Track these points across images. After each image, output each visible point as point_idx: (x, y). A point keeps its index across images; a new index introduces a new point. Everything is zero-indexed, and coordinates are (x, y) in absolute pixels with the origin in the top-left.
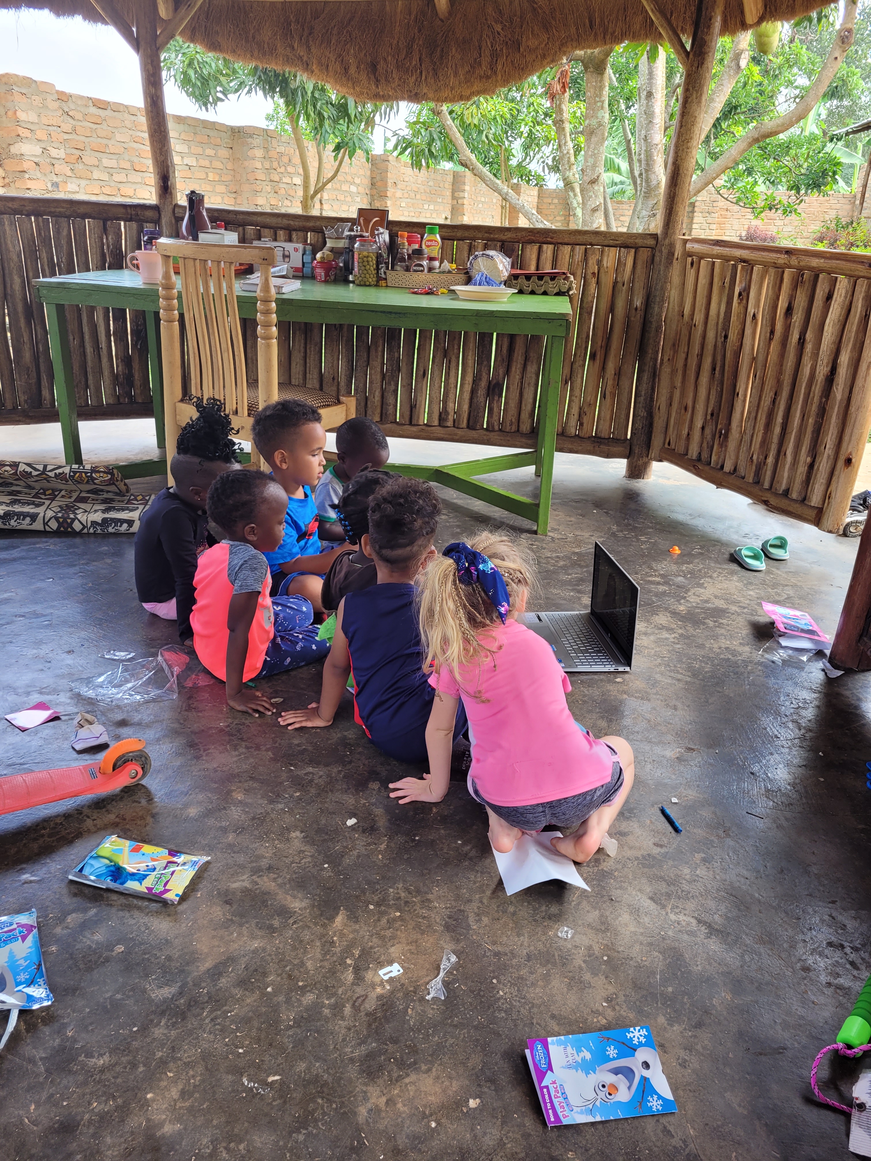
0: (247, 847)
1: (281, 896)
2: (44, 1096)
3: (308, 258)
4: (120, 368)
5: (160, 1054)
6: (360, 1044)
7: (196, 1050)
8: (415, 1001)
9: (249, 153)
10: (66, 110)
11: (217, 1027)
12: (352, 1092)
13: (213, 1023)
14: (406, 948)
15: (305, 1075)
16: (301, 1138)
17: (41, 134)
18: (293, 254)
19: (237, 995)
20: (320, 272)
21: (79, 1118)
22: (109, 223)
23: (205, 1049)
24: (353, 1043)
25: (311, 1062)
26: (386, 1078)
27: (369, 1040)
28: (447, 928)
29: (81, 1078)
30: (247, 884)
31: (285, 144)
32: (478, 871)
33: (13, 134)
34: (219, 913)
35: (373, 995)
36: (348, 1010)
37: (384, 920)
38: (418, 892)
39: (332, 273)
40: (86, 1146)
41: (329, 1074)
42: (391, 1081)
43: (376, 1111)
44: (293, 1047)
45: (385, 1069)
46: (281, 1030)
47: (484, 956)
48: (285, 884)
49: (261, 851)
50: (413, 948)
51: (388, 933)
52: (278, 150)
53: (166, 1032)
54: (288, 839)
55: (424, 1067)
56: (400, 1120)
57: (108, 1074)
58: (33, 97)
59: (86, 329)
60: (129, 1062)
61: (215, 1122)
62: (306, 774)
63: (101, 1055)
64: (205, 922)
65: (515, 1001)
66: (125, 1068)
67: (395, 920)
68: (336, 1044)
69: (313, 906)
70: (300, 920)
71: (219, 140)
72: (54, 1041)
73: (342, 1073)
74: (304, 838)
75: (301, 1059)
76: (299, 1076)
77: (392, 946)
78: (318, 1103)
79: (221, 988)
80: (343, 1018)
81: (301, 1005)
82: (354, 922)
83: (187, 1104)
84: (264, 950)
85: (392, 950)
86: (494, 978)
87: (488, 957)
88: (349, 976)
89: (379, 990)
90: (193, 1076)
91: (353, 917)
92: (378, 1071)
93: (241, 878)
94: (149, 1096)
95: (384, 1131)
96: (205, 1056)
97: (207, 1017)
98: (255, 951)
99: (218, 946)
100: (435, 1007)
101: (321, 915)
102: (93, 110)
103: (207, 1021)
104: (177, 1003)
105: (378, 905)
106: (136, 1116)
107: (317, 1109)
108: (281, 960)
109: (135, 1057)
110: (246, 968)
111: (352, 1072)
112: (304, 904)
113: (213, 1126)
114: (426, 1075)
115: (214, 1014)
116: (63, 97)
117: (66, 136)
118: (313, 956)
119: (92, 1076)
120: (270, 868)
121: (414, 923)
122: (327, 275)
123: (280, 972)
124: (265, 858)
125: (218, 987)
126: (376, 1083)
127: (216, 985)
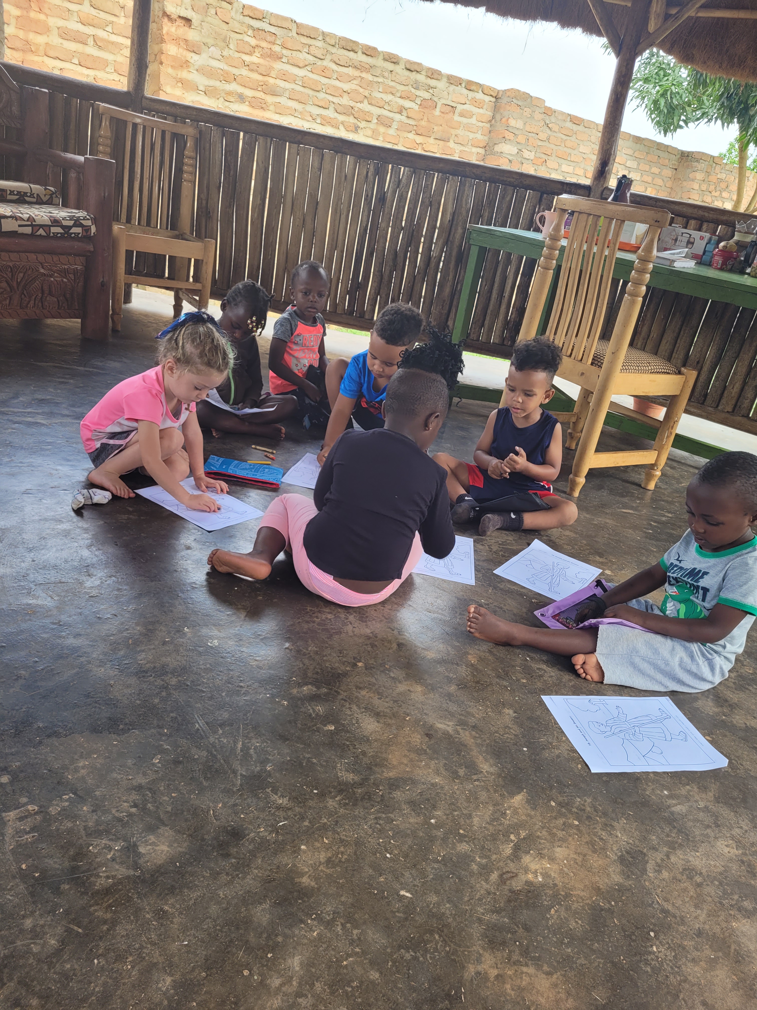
0: (463, 702)
1: (475, 753)
2: (232, 802)
3: (710, 247)
4: (513, 316)
5: (326, 821)
6: (493, 912)
7: (353, 834)
8: (561, 905)
9: (691, 176)
10: (547, 122)
11: (378, 826)
12: (468, 947)
13: (375, 821)
14: (572, 856)
15: (433, 907)
16: (408, 956)
17: (521, 139)
18: (697, 240)
19: (404, 810)
20: (718, 260)
21: (247, 832)
22: (545, 195)
23: (361, 837)
24: (487, 907)
25: (443, 900)
26: (505, 955)
27: (503, 914)
28: (621, 860)
29: (261, 804)
30: (450, 730)
31: (728, 172)
32: (675, 827)
33: (501, 137)
34: (418, 740)
35: (523, 878)
36: (494, 876)
37: (561, 821)
38: (605, 814)
39: (730, 262)
40: (242, 856)
41: (454, 919)
42: (509, 960)
43: (482, 977)
44: (432, 878)
45: (507, 947)
46: (429, 859)
47: (651, 905)
48: (482, 745)
49: (473, 710)
50: (579, 859)
51: (560, 834)
52: (719, 176)
53: (336, 806)
54: (500, 712)
55: (545, 968)
56: (502, 999)
57: (281, 812)
58: (525, 109)
59: (497, 279)
60: (300, 814)
61: (343, 899)
62: (538, 669)
63: (283, 796)
64: (404, 741)
65: (668, 965)
66: (295, 816)
67: (571, 826)
68: (472, 899)
69: (499, 776)
70: (483, 781)
71: (667, 161)
72: (256, 767)
73: (466, 925)
74: (515, 717)
75: (435, 893)
76: (428, 906)
77: (558, 846)
78: (435, 938)
79: (394, 798)
80: (487, 881)
81: (454, 848)
82: (531, 808)
83: (328, 871)
84: (442, 788)
85: (558, 850)
86: (652, 931)
87: (654, 908)
88: (508, 850)
89: (530, 876)
90: (342, 853)
91: (532, 802)
92: (500, 944)
93: (447, 723)
94: (303, 847)
95: (483, 999)
96: (358, 843)
97: (373, 813)
98: (434, 785)
99: (406, 765)
100: (580, 922)
101: (503, 787)
102: (569, 124)
103: (371, 817)
104: (356, 790)
105: (560, 804)
106: (287, 856)
107: (432, 941)
108: (452, 804)
109: (306, 812)
110: (421, 794)
111: (476, 930)
112: (492, 770)
113: (340, 901)
114: (544, 976)
115: (380, 815)
116: (549, 112)
117: (540, 143)
118: (482, 816)
119: (269, 808)
120: (474, 727)
121: (588, 839)
122: (724, 263)
123: (448, 812)
124: (474, 717)
125: (391, 796)
126: (494, 953)
127: (390, 793)
